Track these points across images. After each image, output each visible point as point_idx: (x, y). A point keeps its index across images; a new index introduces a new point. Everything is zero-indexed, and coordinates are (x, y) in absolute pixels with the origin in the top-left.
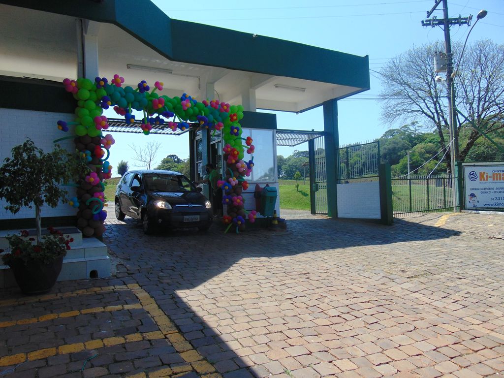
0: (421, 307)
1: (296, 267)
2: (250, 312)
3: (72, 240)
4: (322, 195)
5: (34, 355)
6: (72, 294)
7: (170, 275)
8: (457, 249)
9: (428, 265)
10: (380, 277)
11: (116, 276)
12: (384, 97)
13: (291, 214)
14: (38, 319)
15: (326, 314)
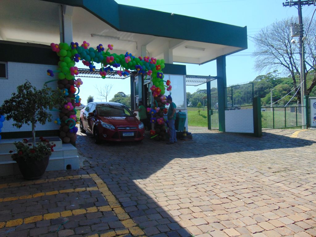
0: (283, 193)
1: (198, 164)
2: (168, 194)
3: (55, 145)
4: (215, 117)
5: (29, 220)
6: (55, 179)
7: (117, 168)
8: (306, 153)
9: (287, 164)
10: (254, 171)
11: (83, 169)
12: (255, 54)
13: (195, 129)
14: (32, 196)
15: (218, 196)
